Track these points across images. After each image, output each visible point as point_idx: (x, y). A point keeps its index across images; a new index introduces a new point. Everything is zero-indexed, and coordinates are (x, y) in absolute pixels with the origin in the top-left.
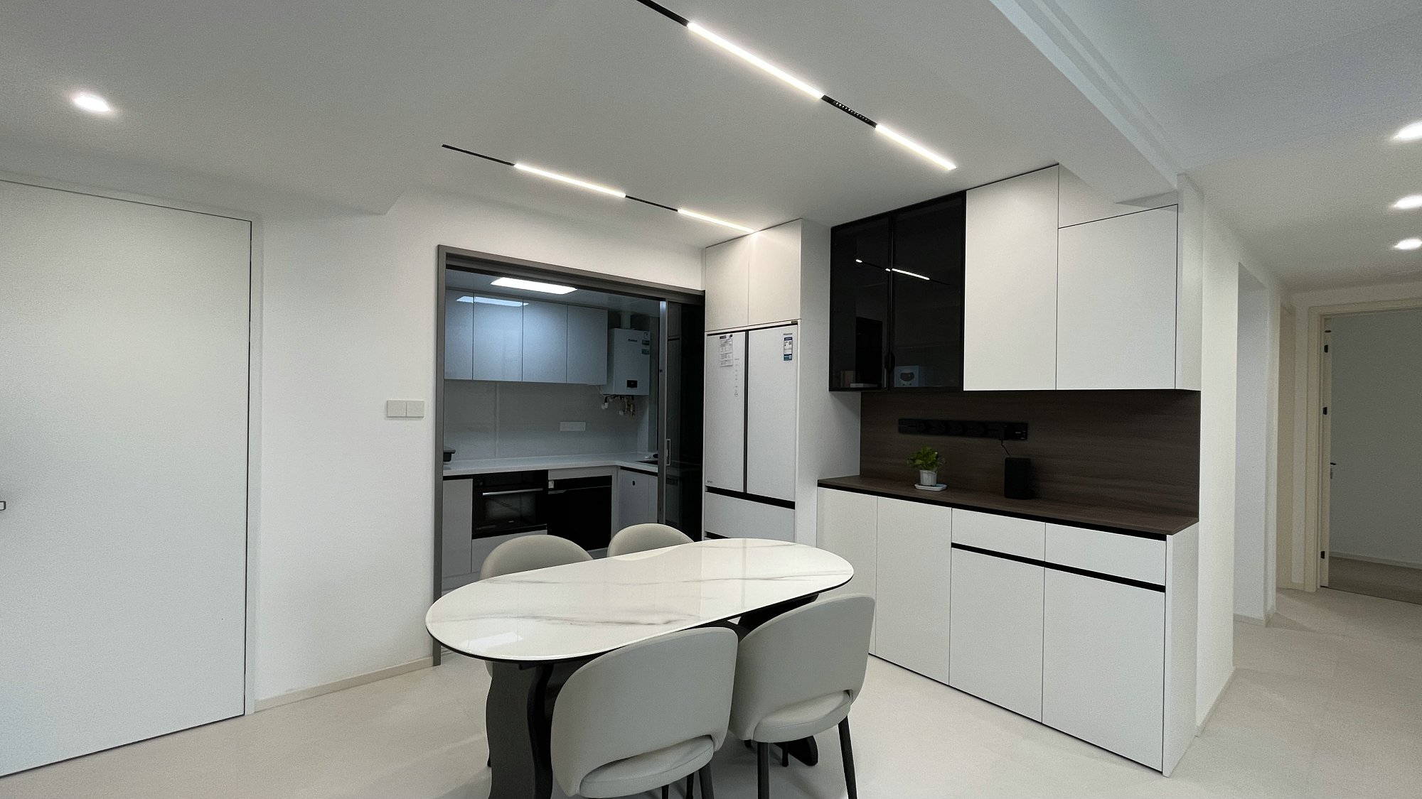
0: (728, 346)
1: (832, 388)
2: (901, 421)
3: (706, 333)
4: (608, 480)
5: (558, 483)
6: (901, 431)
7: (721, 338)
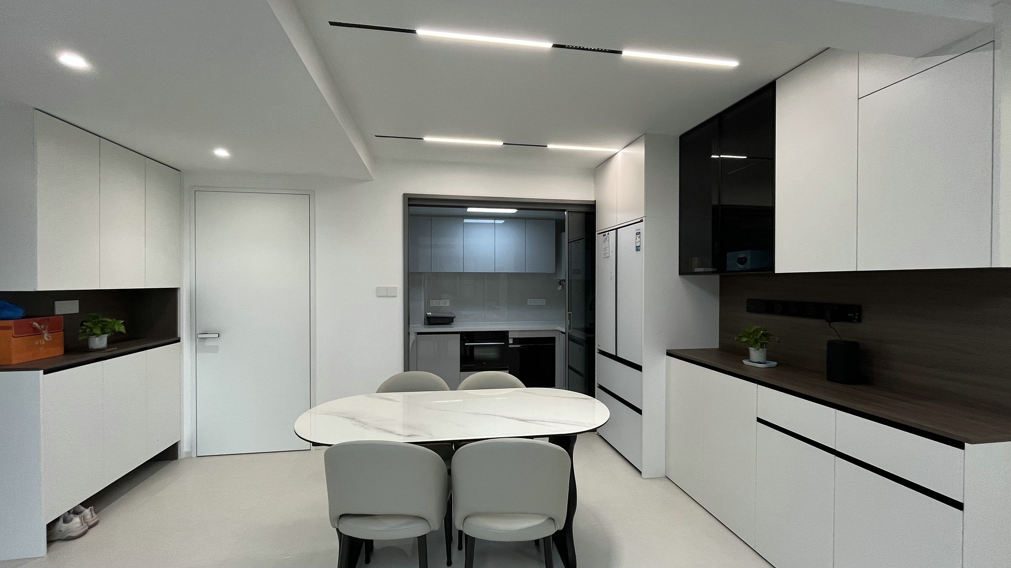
0: (607, 242)
1: (682, 272)
2: (750, 302)
3: (597, 233)
4: (553, 340)
5: (516, 341)
6: (749, 310)
7: (604, 235)
